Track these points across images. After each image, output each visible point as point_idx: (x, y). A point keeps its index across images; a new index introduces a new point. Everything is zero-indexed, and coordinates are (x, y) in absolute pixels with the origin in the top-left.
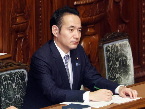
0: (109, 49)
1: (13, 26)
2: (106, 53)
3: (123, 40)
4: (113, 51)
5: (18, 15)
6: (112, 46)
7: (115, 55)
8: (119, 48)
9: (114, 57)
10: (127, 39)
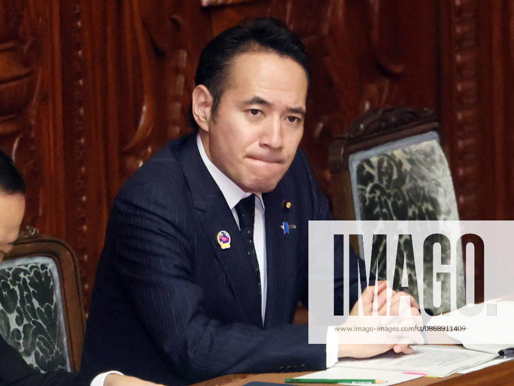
2: (361, 187)
4: (385, 178)
10: (435, 134)
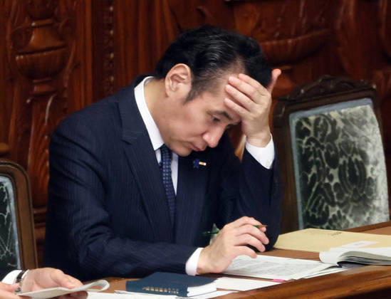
0: (305, 128)
1: (17, 58)
2: (298, 139)
3: (355, 102)
4: (320, 134)
5: (33, 24)
7: (325, 146)
8: (340, 125)
9: (323, 153)
10: (369, 101)
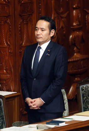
2: (82, 91)
4: (86, 90)
6: (86, 87)
9: (87, 94)
